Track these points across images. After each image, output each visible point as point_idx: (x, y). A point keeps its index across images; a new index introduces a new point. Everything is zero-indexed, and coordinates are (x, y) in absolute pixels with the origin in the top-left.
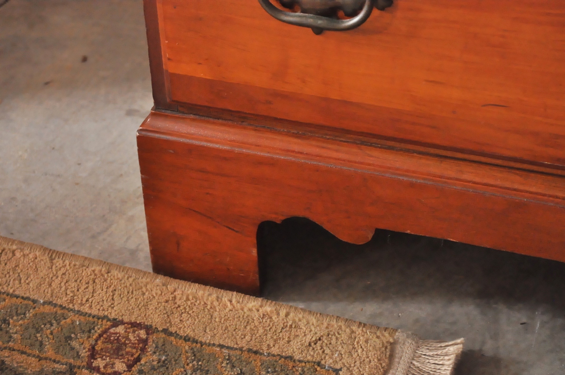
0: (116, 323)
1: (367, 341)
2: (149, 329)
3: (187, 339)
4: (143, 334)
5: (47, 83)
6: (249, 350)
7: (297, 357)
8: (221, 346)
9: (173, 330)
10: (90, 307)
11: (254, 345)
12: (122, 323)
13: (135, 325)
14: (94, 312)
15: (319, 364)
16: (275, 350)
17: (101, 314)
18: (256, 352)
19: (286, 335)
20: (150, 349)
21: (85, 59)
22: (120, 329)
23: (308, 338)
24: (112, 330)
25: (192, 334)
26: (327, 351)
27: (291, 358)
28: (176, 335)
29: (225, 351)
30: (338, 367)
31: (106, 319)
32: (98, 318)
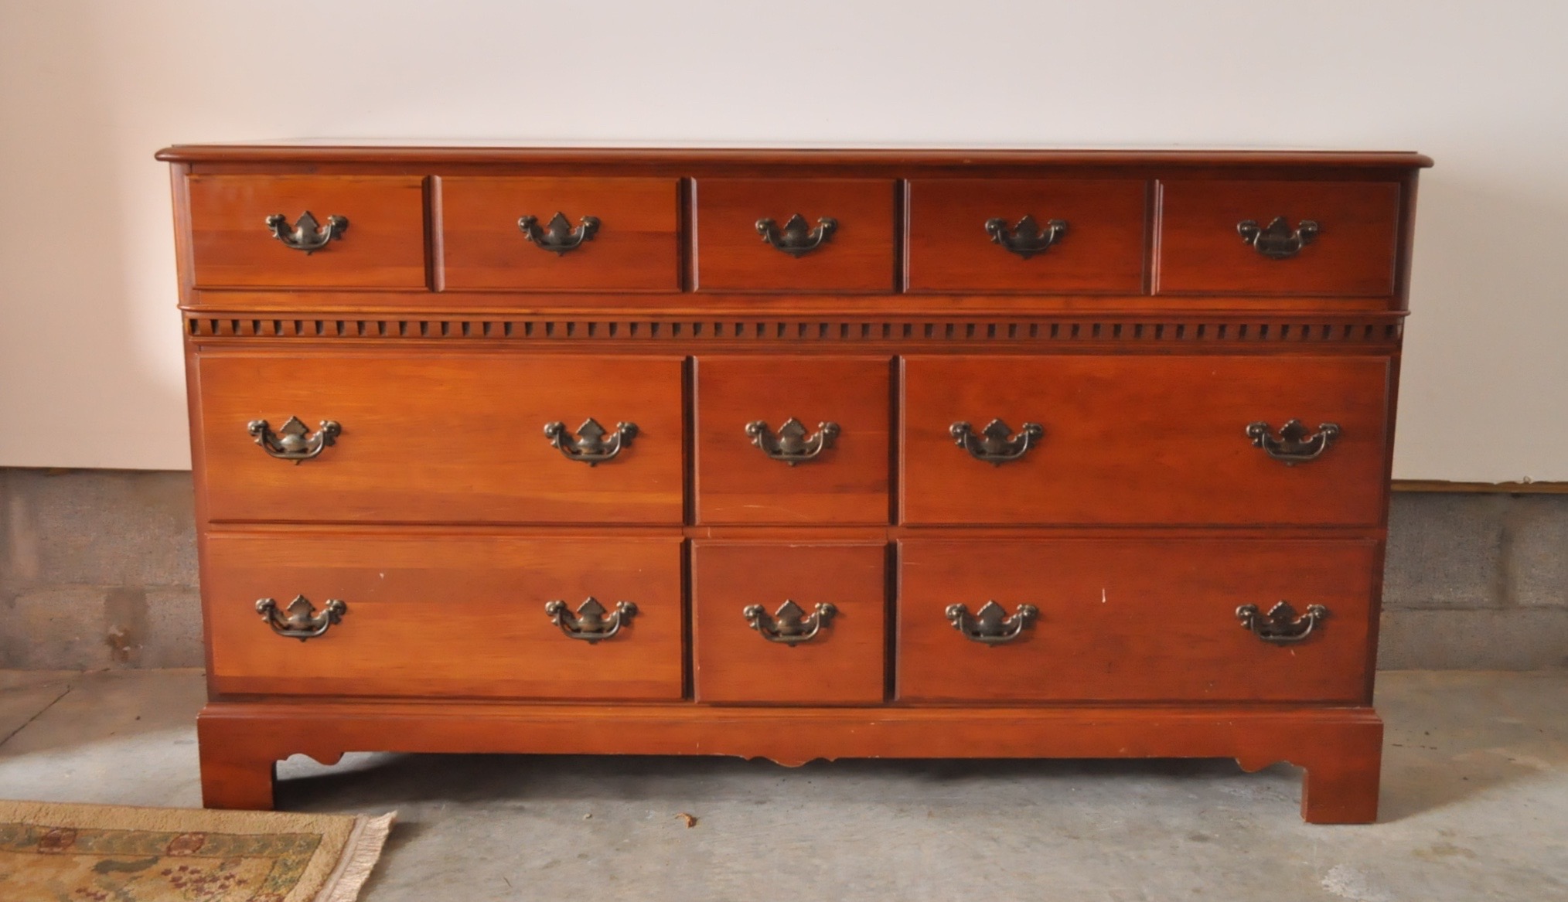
0: (183, 834)
1: (339, 819)
2: (205, 834)
3: (229, 835)
4: (201, 836)
5: (112, 734)
6: (268, 834)
7: (298, 832)
8: (251, 835)
9: (220, 832)
10: (166, 829)
11: (271, 832)
12: (187, 834)
13: (196, 833)
14: (168, 830)
15: (311, 833)
16: (285, 832)
17: (173, 831)
18: (273, 835)
19: (291, 825)
20: (206, 842)
21: (138, 718)
22: (186, 836)
23: (305, 823)
24: (181, 837)
25: (233, 832)
26: (316, 827)
27: (294, 833)
28: (222, 834)
29: (254, 837)
30: (322, 833)
31: (175, 833)
32: (171, 833)
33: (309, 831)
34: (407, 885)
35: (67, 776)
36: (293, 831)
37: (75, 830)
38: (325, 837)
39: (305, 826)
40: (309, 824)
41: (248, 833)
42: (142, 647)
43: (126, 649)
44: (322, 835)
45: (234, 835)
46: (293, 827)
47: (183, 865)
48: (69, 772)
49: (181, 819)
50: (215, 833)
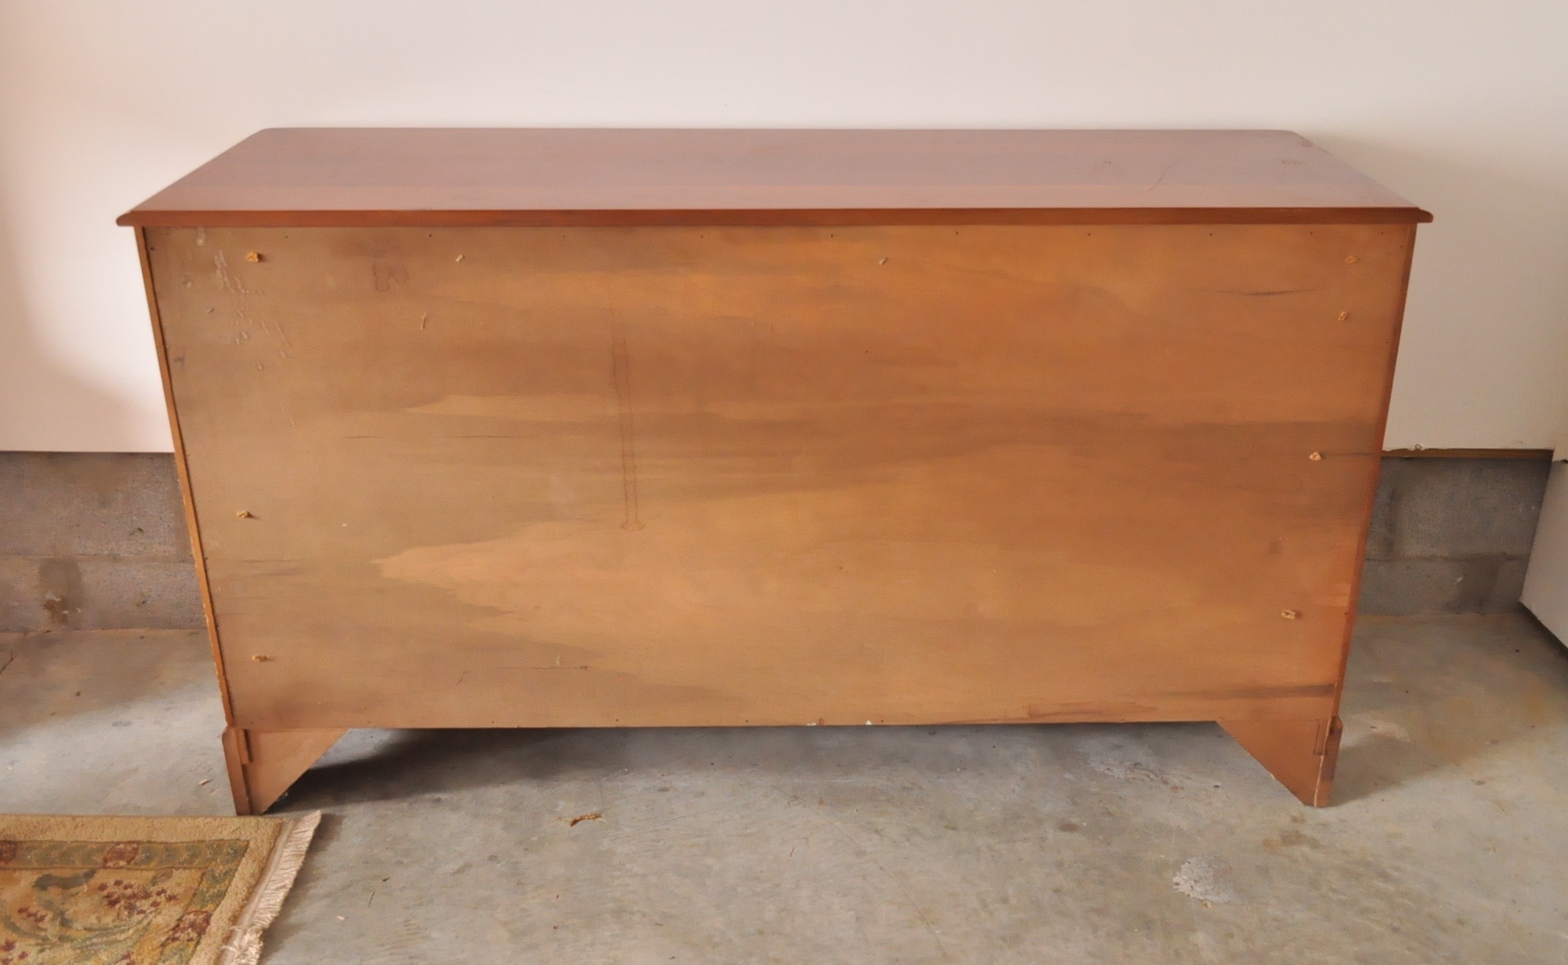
0: (118, 843)
1: (266, 824)
2: (138, 843)
3: (161, 843)
4: (135, 846)
5: (53, 714)
6: (198, 841)
7: (226, 838)
8: (182, 843)
9: (153, 840)
10: (102, 838)
11: (201, 838)
12: (122, 843)
13: (130, 843)
14: (104, 840)
15: (238, 839)
16: (213, 838)
17: (109, 840)
18: (202, 841)
19: (219, 830)
20: (140, 852)
21: (78, 694)
22: (122, 846)
23: (233, 828)
24: (116, 847)
25: (165, 840)
26: (243, 833)
27: (222, 840)
28: (155, 842)
29: (185, 845)
31: (112, 842)
32: (107, 843)
33: (238, 837)
34: (327, 896)
35: (10, 768)
36: (221, 837)
37: (15, 843)
38: (252, 844)
39: (233, 831)
40: (236, 830)
41: (179, 841)
42: (80, 611)
43: (66, 612)
44: (248, 842)
45: (167, 843)
46: (221, 833)
47: (119, 879)
48: (12, 763)
49: (116, 828)
50: (149, 842)
